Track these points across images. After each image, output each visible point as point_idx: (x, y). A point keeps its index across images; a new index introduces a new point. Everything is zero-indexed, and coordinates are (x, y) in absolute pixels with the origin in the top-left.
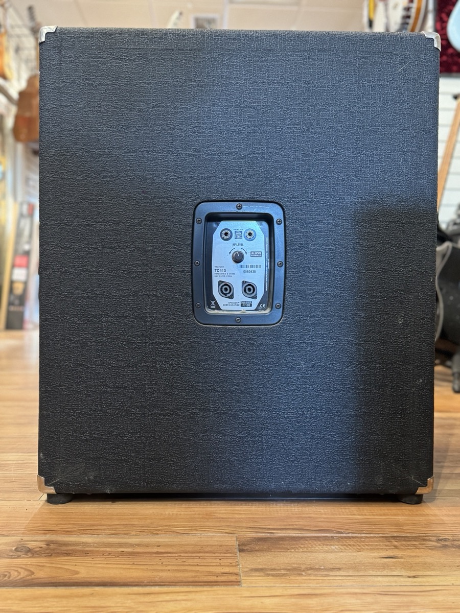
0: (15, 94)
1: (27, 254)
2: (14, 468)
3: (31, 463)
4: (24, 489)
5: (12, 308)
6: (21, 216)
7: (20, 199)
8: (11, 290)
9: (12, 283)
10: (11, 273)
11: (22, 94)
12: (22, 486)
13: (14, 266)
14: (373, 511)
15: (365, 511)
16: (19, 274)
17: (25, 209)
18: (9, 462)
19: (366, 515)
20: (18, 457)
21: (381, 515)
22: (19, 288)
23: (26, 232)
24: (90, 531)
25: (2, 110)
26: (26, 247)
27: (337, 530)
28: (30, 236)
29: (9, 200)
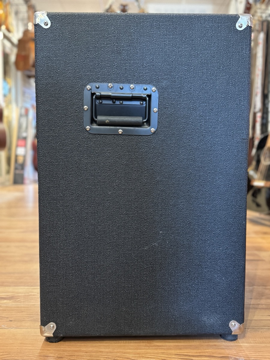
0: (15, 41)
1: (25, 139)
2: (23, 299)
3: (34, 295)
4: (30, 318)
5: (18, 172)
6: (21, 116)
7: (20, 105)
8: (16, 161)
9: (16, 156)
10: (16, 151)
11: (20, 41)
12: (29, 316)
13: (17, 146)
14: (255, 340)
15: (250, 340)
16: (21, 151)
17: (23, 111)
18: (20, 294)
19: (251, 343)
20: (25, 290)
21: (261, 343)
22: (20, 160)
23: (24, 125)
24: (74, 357)
25: (8, 50)
26: (24, 135)
27: (235, 357)
28: (27, 128)
29: (14, 106)
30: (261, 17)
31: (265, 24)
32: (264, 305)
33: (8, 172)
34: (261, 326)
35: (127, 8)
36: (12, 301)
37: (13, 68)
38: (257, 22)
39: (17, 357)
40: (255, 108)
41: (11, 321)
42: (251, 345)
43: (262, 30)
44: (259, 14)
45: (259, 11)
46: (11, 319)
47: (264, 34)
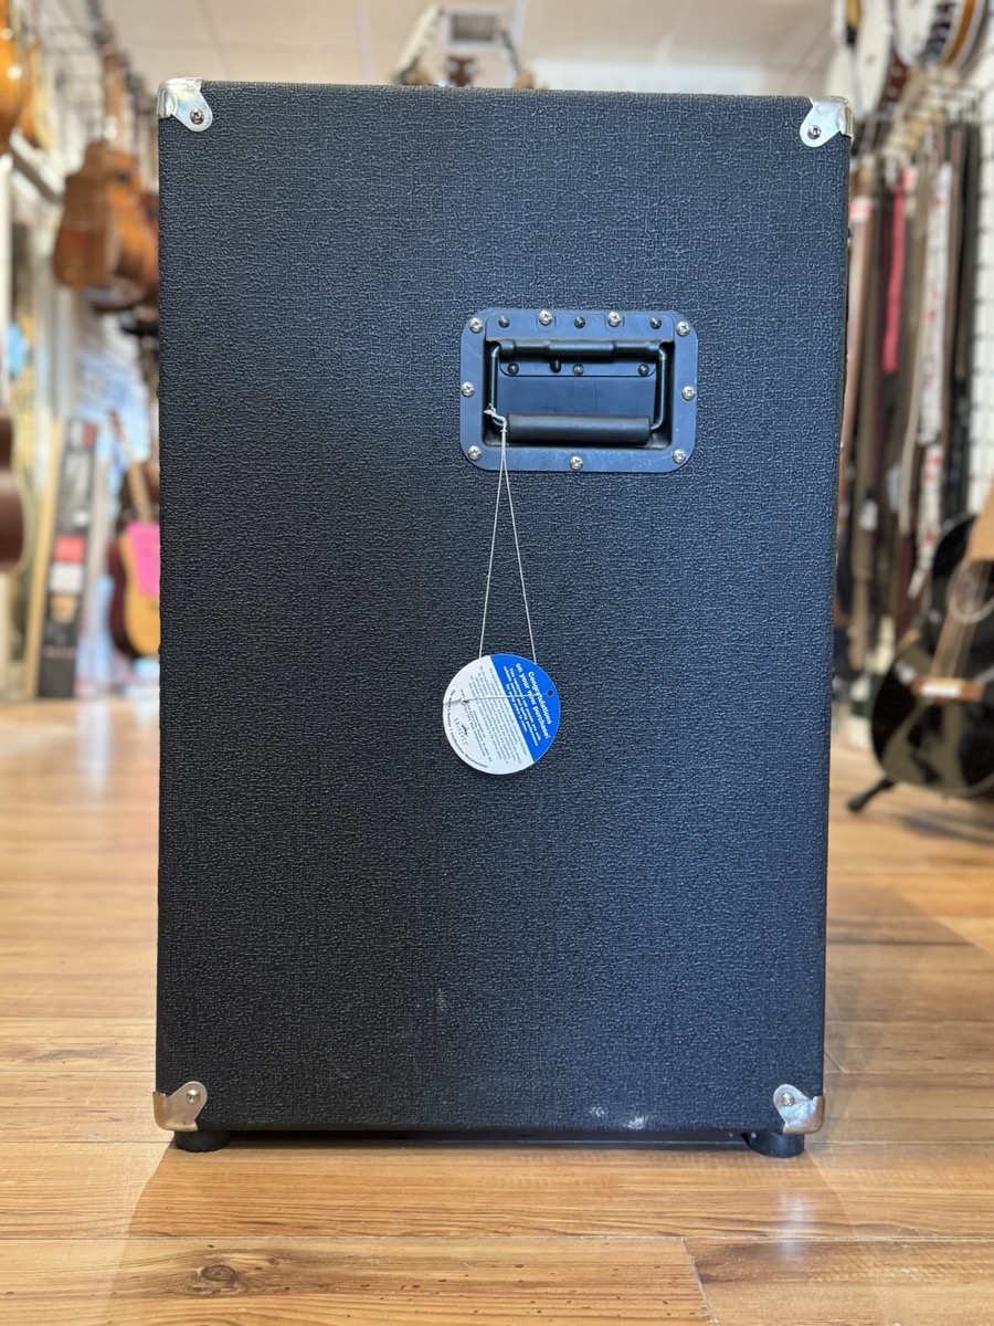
0: (55, 182)
1: (83, 533)
5: (52, 653)
6: (68, 449)
7: (64, 411)
8: (48, 612)
9: (50, 596)
10: (48, 576)
11: (71, 181)
13: (53, 559)
14: (967, 1176)
15: (951, 1177)
16: (66, 578)
17: (77, 434)
19: (954, 1186)
22: (65, 609)
23: (81, 486)
24: (356, 1224)
25: (26, 214)
26: (81, 518)
27: (904, 1226)
28: (90, 494)
29: (42, 413)
30: (944, 111)
31: (958, 137)
32: (985, 1078)
33: (18, 653)
34: (984, 1139)
35: (469, 69)
36: (106, 1060)
37: (43, 278)
38: (929, 130)
39: (159, 1226)
40: (919, 430)
41: (118, 1120)
42: (955, 1191)
43: (947, 157)
44: (935, 102)
45: (934, 89)
46: (114, 1115)
47: (954, 170)
